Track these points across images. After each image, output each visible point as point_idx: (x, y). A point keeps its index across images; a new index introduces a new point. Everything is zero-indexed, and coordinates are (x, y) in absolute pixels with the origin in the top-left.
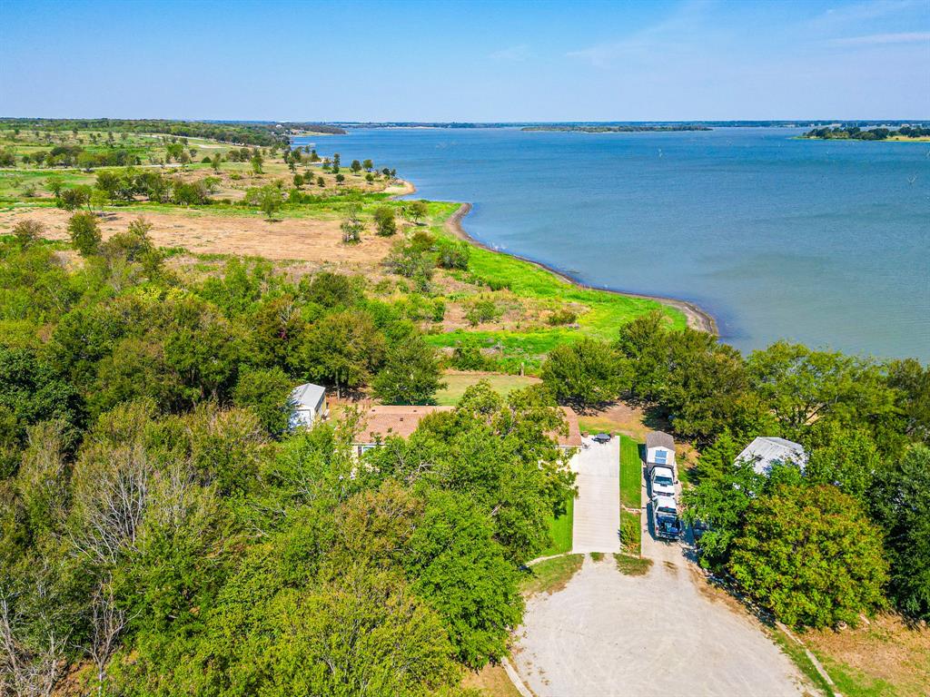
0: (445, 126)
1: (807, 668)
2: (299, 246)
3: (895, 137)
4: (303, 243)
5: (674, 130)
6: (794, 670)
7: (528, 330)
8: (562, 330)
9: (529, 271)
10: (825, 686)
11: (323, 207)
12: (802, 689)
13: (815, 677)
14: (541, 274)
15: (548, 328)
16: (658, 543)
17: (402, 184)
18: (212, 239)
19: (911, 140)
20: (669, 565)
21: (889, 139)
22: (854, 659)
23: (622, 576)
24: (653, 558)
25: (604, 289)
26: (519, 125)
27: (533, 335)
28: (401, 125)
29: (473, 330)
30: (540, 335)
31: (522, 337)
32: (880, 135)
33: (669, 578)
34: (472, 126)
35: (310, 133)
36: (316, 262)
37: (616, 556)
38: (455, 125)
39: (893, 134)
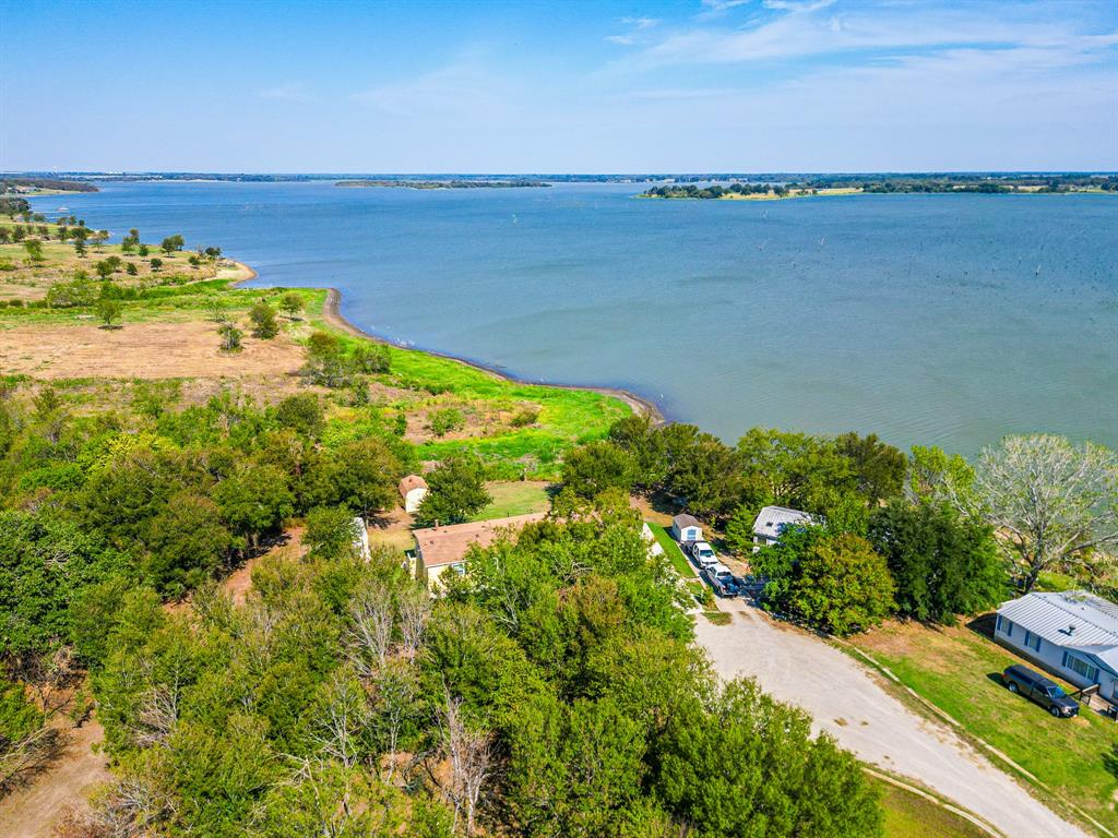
0: (233, 178)
1: (859, 658)
2: (171, 361)
3: (729, 195)
4: (171, 354)
5: (512, 186)
6: (853, 661)
7: (496, 435)
8: (527, 431)
9: (456, 369)
10: (875, 666)
11: (160, 304)
12: (864, 670)
13: (867, 662)
14: (469, 371)
15: (514, 430)
16: (725, 600)
17: (232, 266)
18: (49, 359)
19: (744, 197)
20: (742, 613)
21: (725, 197)
22: (884, 648)
23: (716, 627)
24: (730, 611)
25: (541, 384)
26: (330, 178)
27: (503, 438)
28: (171, 177)
29: (441, 440)
30: (510, 438)
31: (495, 442)
32: (715, 193)
33: (748, 622)
34: (268, 178)
35: (46, 191)
36: (210, 379)
37: (704, 614)
38: (245, 178)
39: (726, 192)
